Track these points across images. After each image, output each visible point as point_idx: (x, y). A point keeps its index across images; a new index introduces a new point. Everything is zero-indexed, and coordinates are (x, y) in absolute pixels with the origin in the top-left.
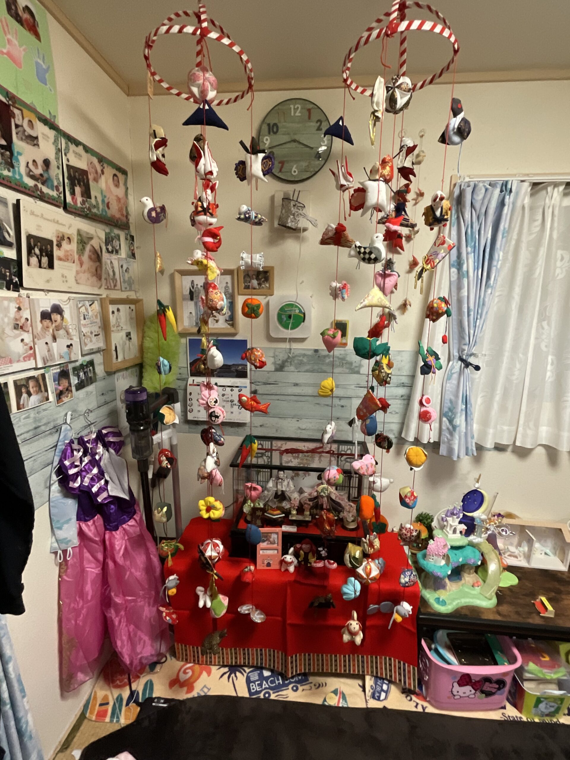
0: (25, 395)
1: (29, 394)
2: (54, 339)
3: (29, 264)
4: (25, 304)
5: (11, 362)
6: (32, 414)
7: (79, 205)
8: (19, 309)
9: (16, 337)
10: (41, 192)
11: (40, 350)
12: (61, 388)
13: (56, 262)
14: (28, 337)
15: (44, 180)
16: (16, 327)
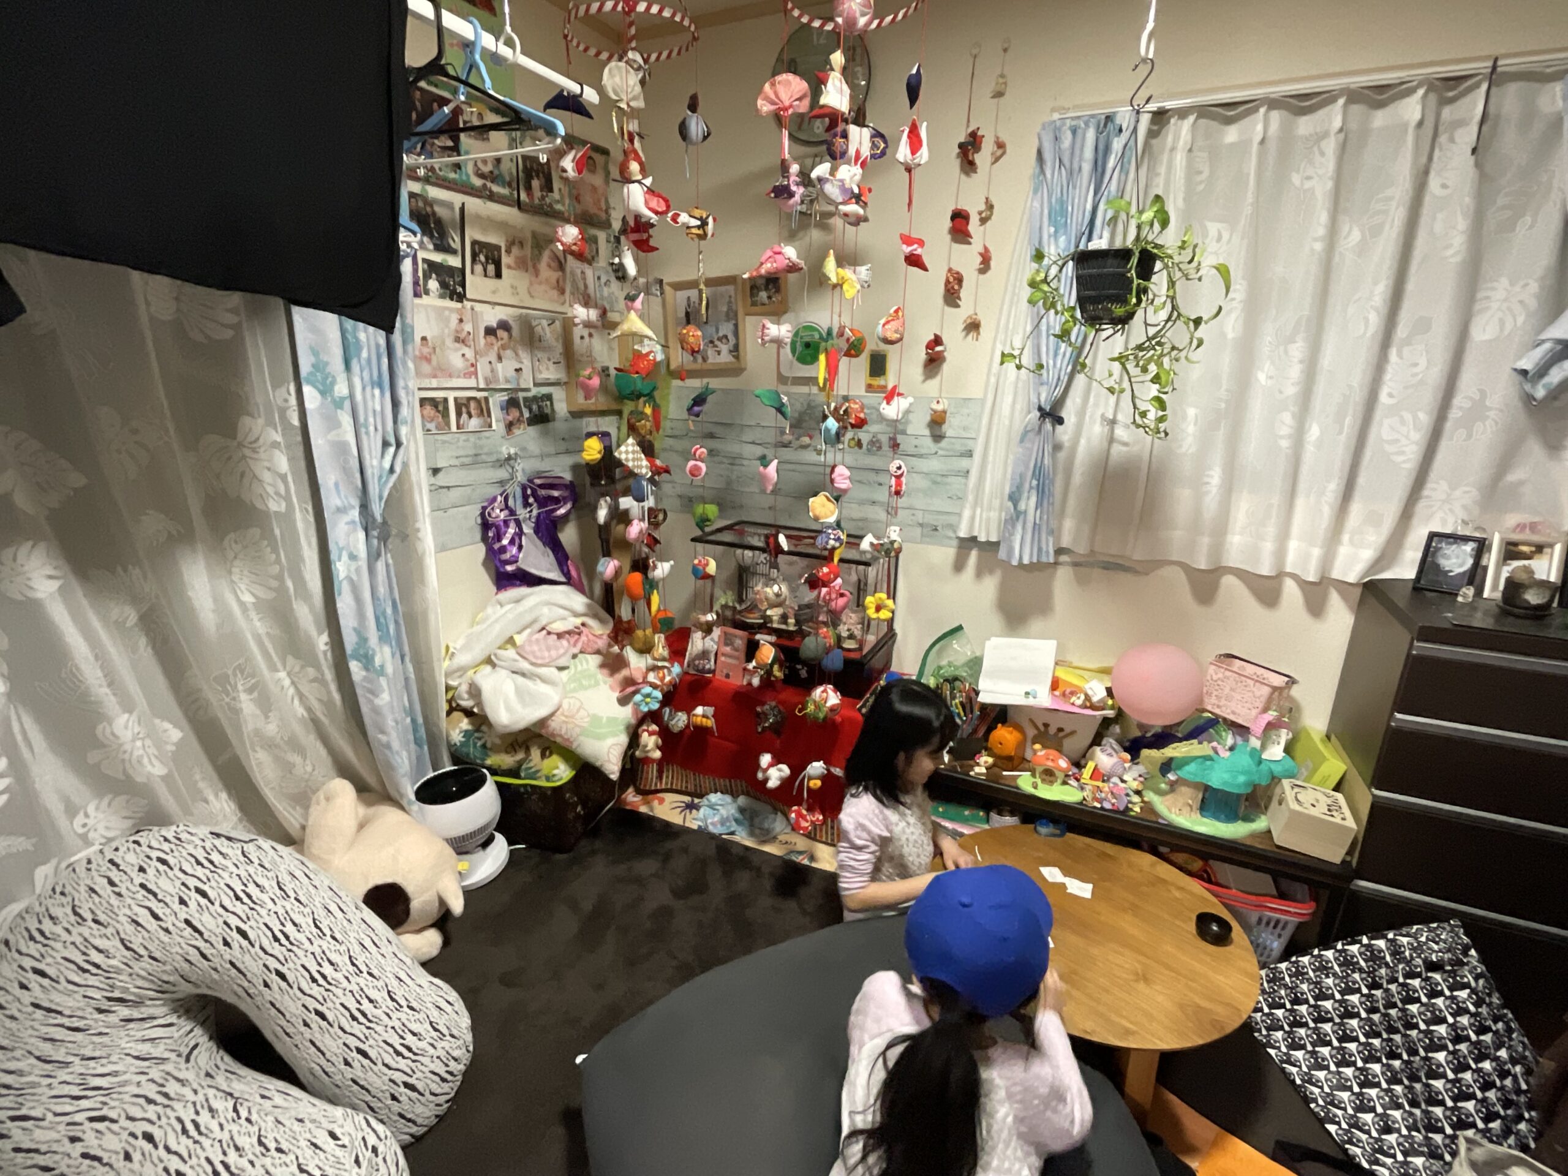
0: (465, 416)
1: (470, 416)
2: (500, 358)
3: (472, 272)
4: (467, 317)
5: (450, 376)
6: (472, 438)
7: (537, 201)
8: (461, 321)
9: (457, 350)
10: (491, 191)
11: (483, 368)
12: (510, 418)
13: (505, 271)
14: (469, 353)
15: (493, 177)
16: (457, 340)
